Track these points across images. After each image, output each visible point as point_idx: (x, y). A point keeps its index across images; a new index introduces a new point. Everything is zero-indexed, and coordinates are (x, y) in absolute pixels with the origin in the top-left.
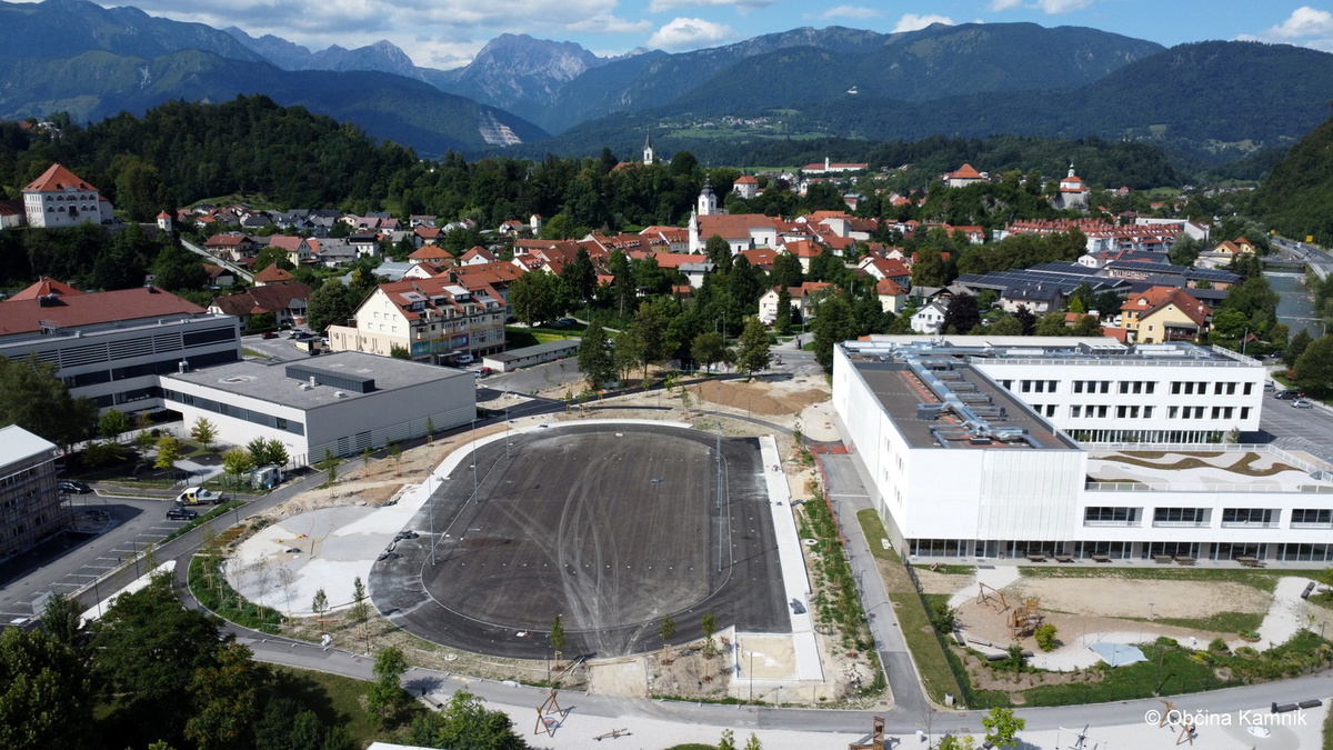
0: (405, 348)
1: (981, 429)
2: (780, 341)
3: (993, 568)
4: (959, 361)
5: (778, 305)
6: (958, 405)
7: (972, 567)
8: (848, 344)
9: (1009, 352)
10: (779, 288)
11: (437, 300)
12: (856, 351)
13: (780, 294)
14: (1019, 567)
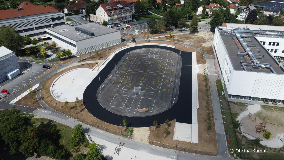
0: (107, 21)
1: (257, 63)
2: (201, 21)
3: (253, 105)
4: (251, 35)
5: (203, 10)
6: (250, 53)
7: (247, 104)
8: (220, 27)
9: (266, 33)
10: (203, 5)
11: (115, 9)
12: (221, 29)
13: (203, 8)
14: (261, 105)
